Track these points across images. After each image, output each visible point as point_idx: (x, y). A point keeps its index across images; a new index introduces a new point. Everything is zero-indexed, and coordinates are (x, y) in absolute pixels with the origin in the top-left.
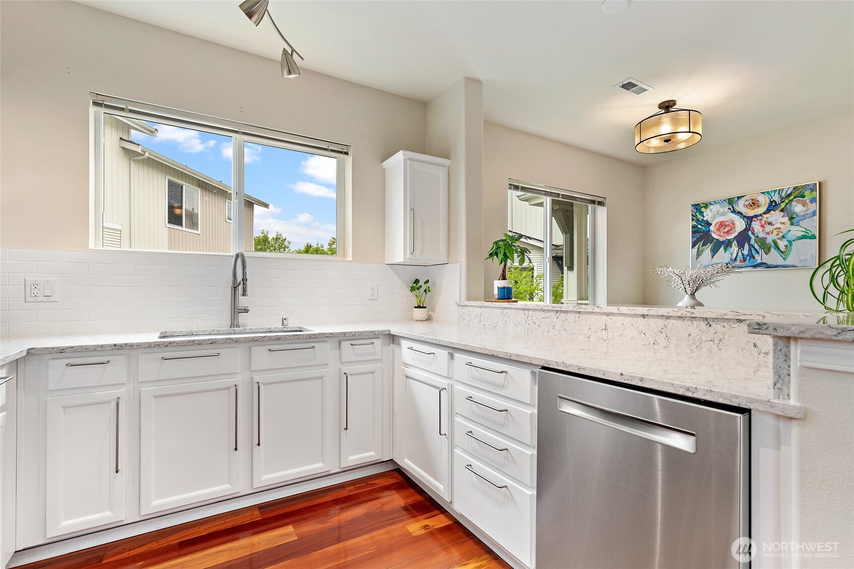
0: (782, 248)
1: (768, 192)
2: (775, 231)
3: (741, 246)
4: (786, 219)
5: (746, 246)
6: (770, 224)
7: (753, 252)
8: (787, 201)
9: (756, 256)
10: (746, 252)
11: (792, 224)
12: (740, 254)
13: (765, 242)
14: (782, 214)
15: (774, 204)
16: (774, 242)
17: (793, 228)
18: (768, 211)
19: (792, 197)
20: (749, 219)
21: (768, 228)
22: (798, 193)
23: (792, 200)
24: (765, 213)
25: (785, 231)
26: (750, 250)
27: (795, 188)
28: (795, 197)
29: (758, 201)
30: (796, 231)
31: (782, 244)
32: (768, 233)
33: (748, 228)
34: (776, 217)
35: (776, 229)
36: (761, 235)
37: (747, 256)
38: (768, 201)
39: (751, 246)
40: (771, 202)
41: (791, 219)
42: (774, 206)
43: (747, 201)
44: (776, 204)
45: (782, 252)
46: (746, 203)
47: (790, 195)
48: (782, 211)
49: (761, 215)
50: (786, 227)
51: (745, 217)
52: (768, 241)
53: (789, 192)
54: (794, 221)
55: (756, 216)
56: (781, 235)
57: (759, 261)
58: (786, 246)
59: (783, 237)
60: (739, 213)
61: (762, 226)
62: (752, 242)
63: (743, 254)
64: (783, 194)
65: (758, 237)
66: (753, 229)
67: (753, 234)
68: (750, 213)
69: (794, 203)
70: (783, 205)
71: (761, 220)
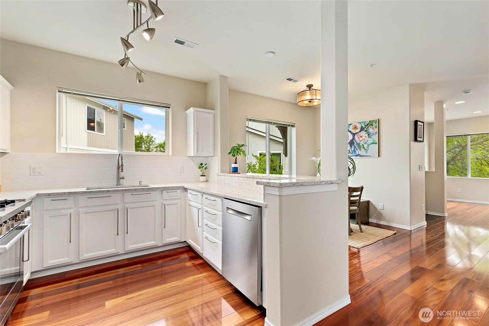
0: (366, 148)
1: (360, 123)
2: (363, 140)
3: (351, 146)
4: (367, 135)
5: (353, 146)
6: (361, 137)
7: (355, 149)
8: (367, 127)
9: (356, 151)
10: (353, 149)
11: (369, 137)
12: (351, 150)
13: (359, 145)
14: (366, 132)
15: (362, 128)
16: (363, 145)
17: (369, 139)
18: (360, 131)
19: (369, 125)
20: (354, 135)
21: (361, 139)
22: (370, 124)
23: (368, 127)
24: (359, 132)
25: (366, 140)
26: (354, 148)
27: (370, 121)
28: (370, 125)
29: (357, 126)
30: (370, 141)
31: (365, 146)
32: (361, 141)
33: (354, 139)
34: (363, 133)
35: (363, 139)
36: (358, 142)
37: (353, 151)
38: (360, 127)
39: (355, 147)
40: (362, 127)
41: (369, 135)
42: (363, 129)
43: (353, 126)
44: (363, 128)
45: (366, 150)
46: (353, 127)
47: (368, 124)
48: (365, 131)
49: (358, 133)
50: (367, 139)
51: (352, 133)
52: (360, 145)
53: (368, 123)
54: (370, 136)
55: (356, 133)
56: (365, 142)
57: (358, 154)
58: (367, 147)
59: (366, 143)
60: (350, 132)
61: (358, 138)
62: (355, 145)
63: (352, 150)
64: (366, 124)
65: (357, 143)
66: (355, 139)
67: (355, 141)
68: (354, 132)
69: (369, 128)
70: (366, 128)
71: (358, 135)
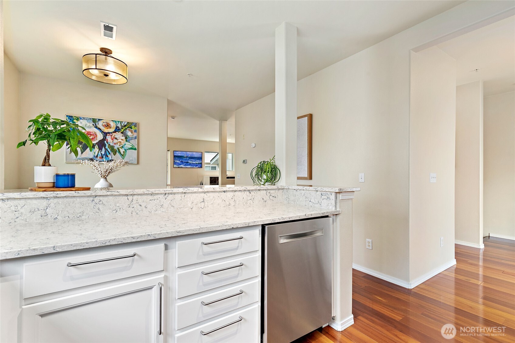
0: (122, 153)
1: (115, 121)
2: (118, 143)
3: (100, 149)
4: (124, 138)
5: (103, 149)
6: (116, 139)
7: (107, 153)
8: (124, 128)
9: (109, 155)
10: (103, 153)
11: (126, 141)
12: (100, 153)
13: (113, 148)
14: (122, 135)
15: (118, 128)
16: (119, 150)
17: (127, 143)
18: (115, 132)
19: (126, 127)
20: (105, 134)
21: (115, 141)
22: (129, 126)
23: (126, 129)
24: (114, 132)
25: (123, 144)
26: (105, 152)
27: (128, 123)
28: (128, 128)
29: (110, 124)
30: (128, 145)
31: (122, 151)
32: (115, 144)
33: (104, 139)
34: (119, 135)
35: (119, 142)
36: (111, 144)
37: (104, 155)
38: (115, 126)
39: (106, 149)
40: (117, 127)
41: (126, 138)
42: (118, 130)
43: (104, 123)
44: (119, 129)
45: (122, 155)
46: (104, 124)
47: (125, 126)
48: (122, 133)
49: (111, 133)
50: (124, 142)
51: (102, 132)
52: (115, 148)
53: (125, 124)
54: (127, 139)
55: (109, 133)
56: (121, 146)
57: (110, 159)
58: (124, 152)
59: (122, 147)
60: (99, 129)
61: (112, 139)
62: (107, 147)
63: (101, 154)
64: (123, 124)
65: (110, 145)
66: (107, 140)
67: (107, 143)
68: (106, 130)
69: (127, 130)
70: (122, 130)
71: (112, 136)
